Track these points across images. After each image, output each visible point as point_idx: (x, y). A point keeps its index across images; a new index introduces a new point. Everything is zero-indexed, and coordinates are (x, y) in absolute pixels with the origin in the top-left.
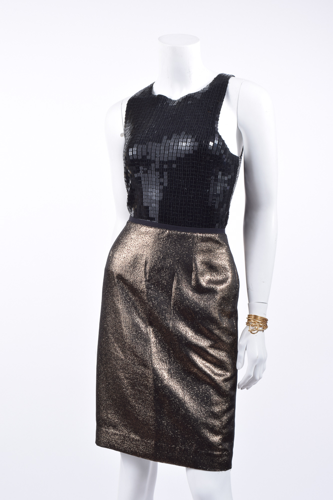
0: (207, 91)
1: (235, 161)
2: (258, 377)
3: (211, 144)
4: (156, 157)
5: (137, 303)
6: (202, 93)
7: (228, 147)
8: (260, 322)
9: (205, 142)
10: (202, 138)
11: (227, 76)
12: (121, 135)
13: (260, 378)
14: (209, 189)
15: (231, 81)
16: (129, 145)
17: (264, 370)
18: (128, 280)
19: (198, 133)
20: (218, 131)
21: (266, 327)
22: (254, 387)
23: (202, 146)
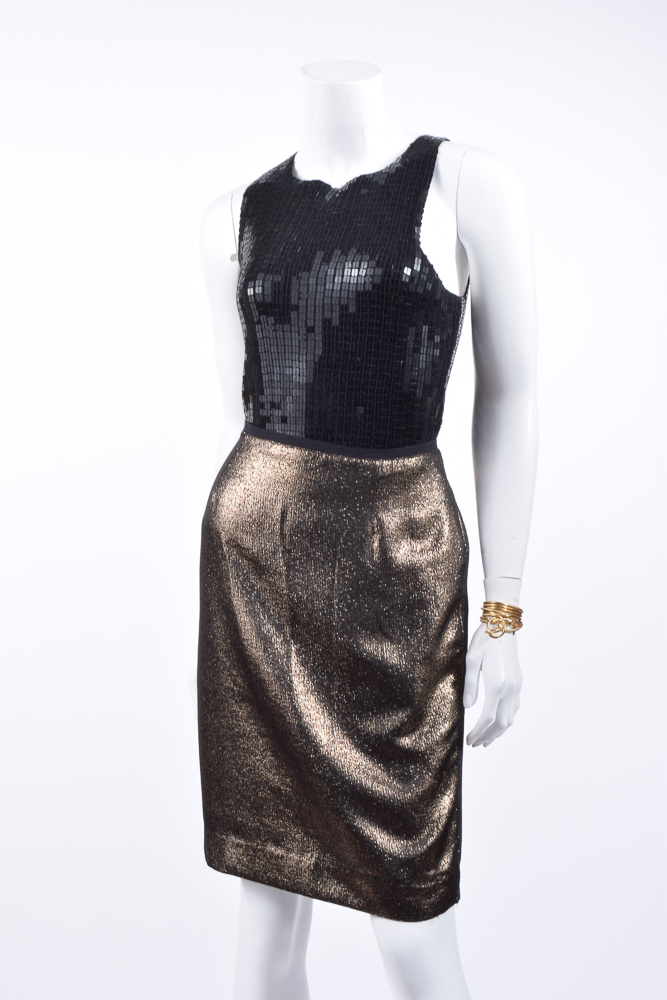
0: (397, 169)
1: (454, 304)
2: (504, 722)
3: (407, 271)
4: (299, 298)
5: (266, 595)
6: (388, 174)
7: (441, 277)
8: (507, 615)
9: (396, 267)
10: (389, 261)
11: (435, 139)
12: (232, 258)
13: (509, 725)
14: (404, 359)
15: (442, 148)
16: (248, 276)
17: (516, 709)
18: (248, 549)
19: (382, 251)
20: (422, 246)
21: (519, 624)
22: (497, 743)
23: (389, 275)
